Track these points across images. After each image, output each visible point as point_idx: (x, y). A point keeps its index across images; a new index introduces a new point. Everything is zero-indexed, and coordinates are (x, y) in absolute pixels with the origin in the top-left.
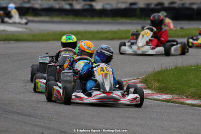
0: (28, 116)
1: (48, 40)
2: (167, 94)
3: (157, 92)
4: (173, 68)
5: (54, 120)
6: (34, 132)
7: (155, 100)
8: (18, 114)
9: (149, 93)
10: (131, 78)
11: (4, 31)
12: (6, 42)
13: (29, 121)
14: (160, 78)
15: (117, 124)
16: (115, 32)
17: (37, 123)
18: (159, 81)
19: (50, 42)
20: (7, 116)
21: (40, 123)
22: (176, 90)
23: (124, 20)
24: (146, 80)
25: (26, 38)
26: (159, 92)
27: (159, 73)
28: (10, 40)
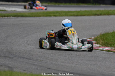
0: (28, 59)
1: (40, 16)
2: (108, 47)
3: (103, 46)
4: (112, 32)
5: (43, 61)
6: (32, 68)
7: (101, 50)
8: (23, 58)
9: (98, 47)
10: (88, 38)
11: (15, 11)
12: (16, 17)
13: (29, 62)
14: (105, 38)
15: (80, 64)
16: (78, 12)
17: (34, 63)
18: (104, 39)
19: (41, 17)
20: (17, 59)
21: (36, 63)
22: (114, 45)
23: (84, 5)
24: (96, 39)
25: (27, 15)
26: (104, 46)
27: (104, 35)
28: (18, 16)
